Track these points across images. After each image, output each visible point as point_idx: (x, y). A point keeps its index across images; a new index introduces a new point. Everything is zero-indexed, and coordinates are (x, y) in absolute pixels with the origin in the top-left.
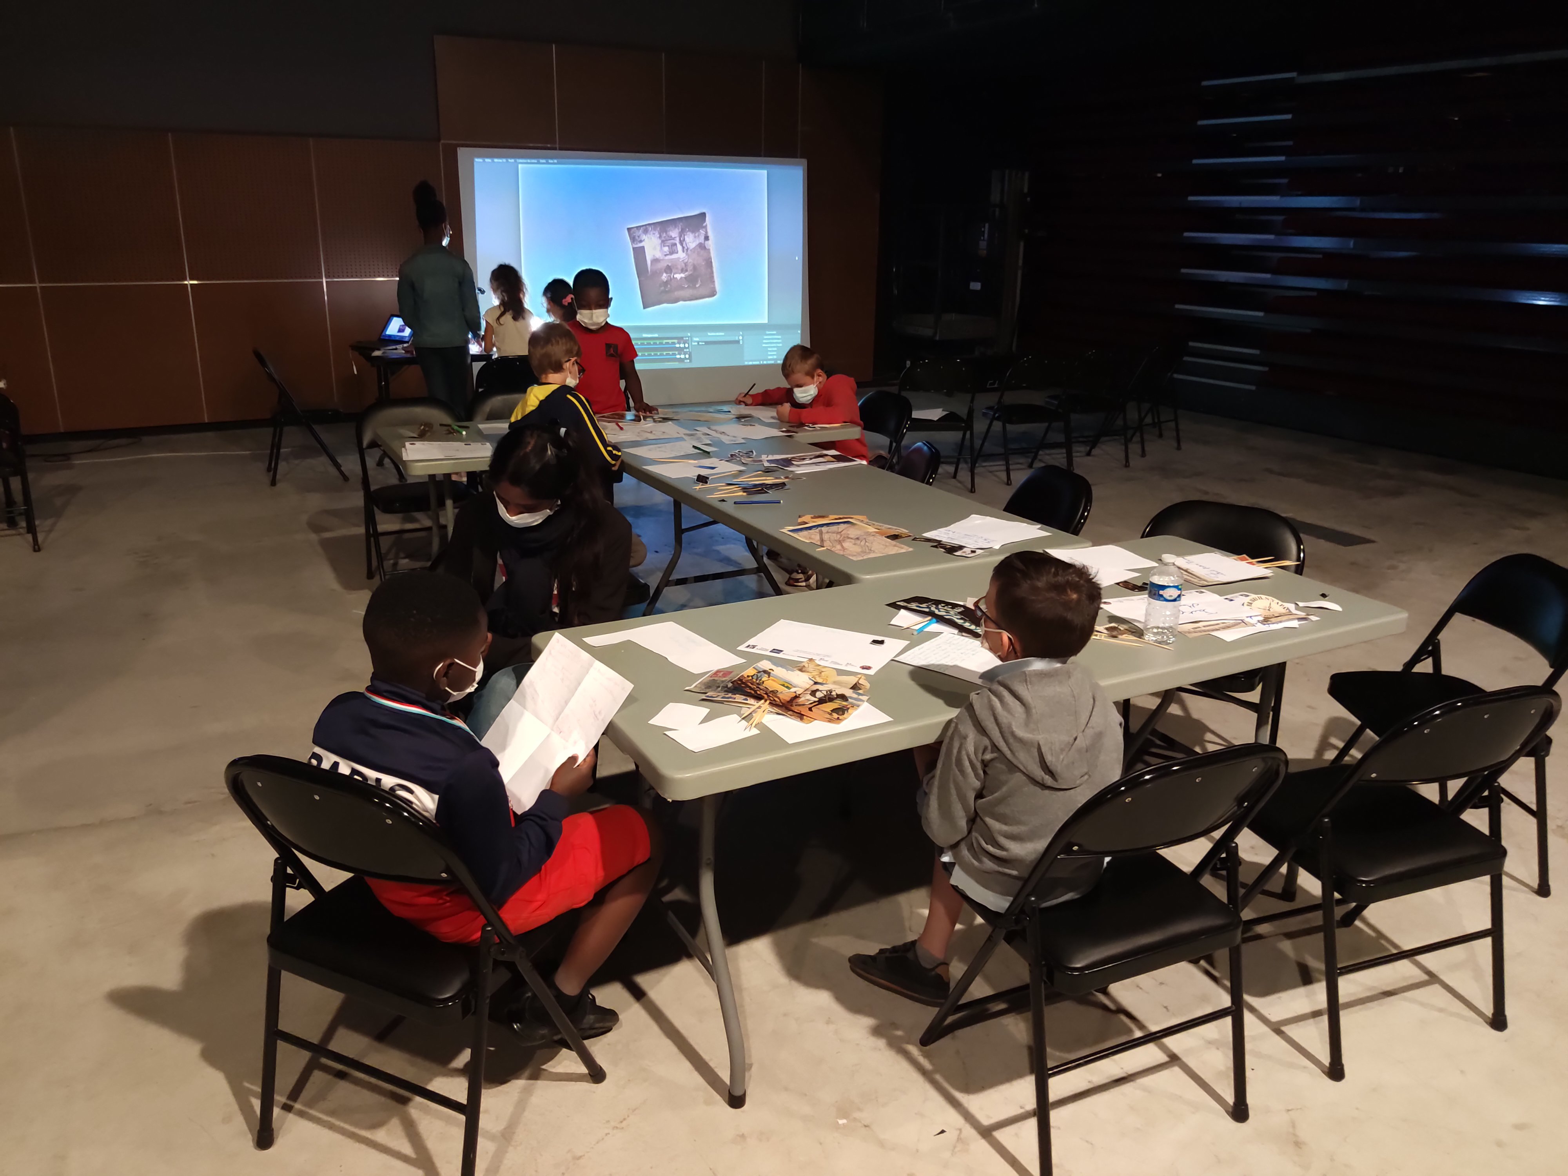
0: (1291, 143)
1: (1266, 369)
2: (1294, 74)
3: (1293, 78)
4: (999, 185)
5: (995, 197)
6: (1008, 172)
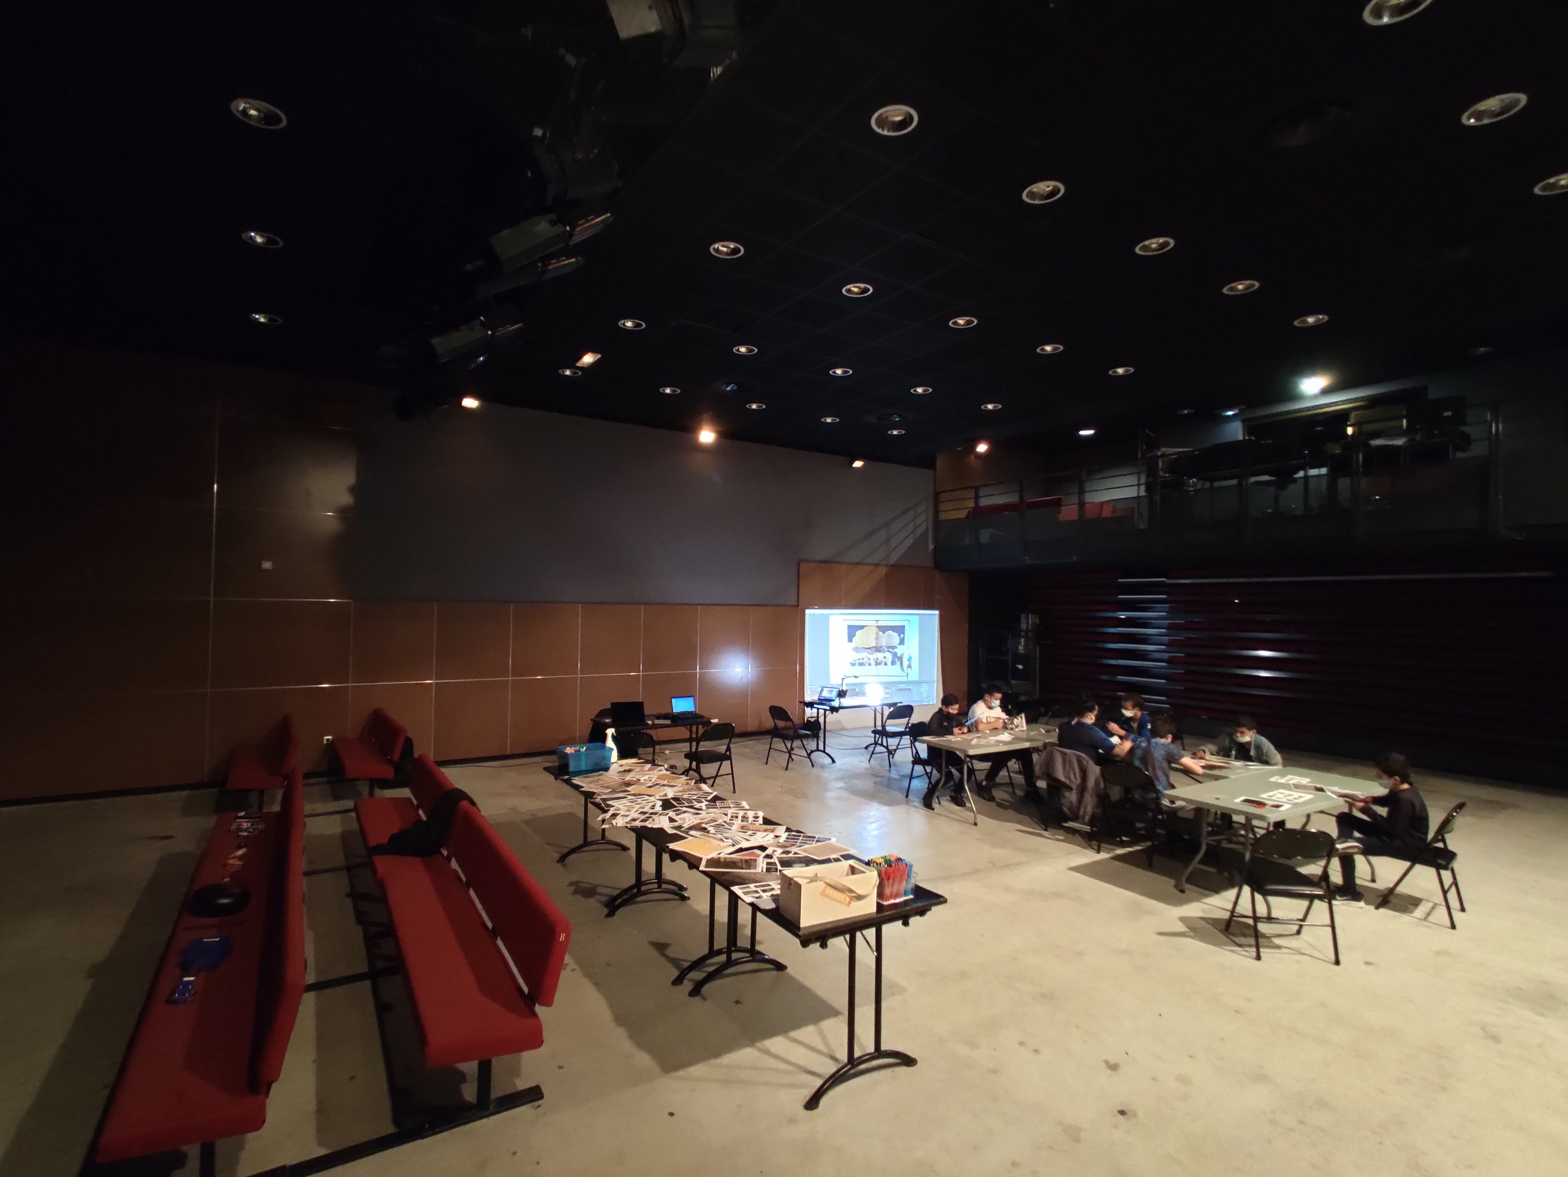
0: (1167, 607)
2: (1165, 579)
4: (1025, 621)
5: (1024, 626)
6: (1030, 616)
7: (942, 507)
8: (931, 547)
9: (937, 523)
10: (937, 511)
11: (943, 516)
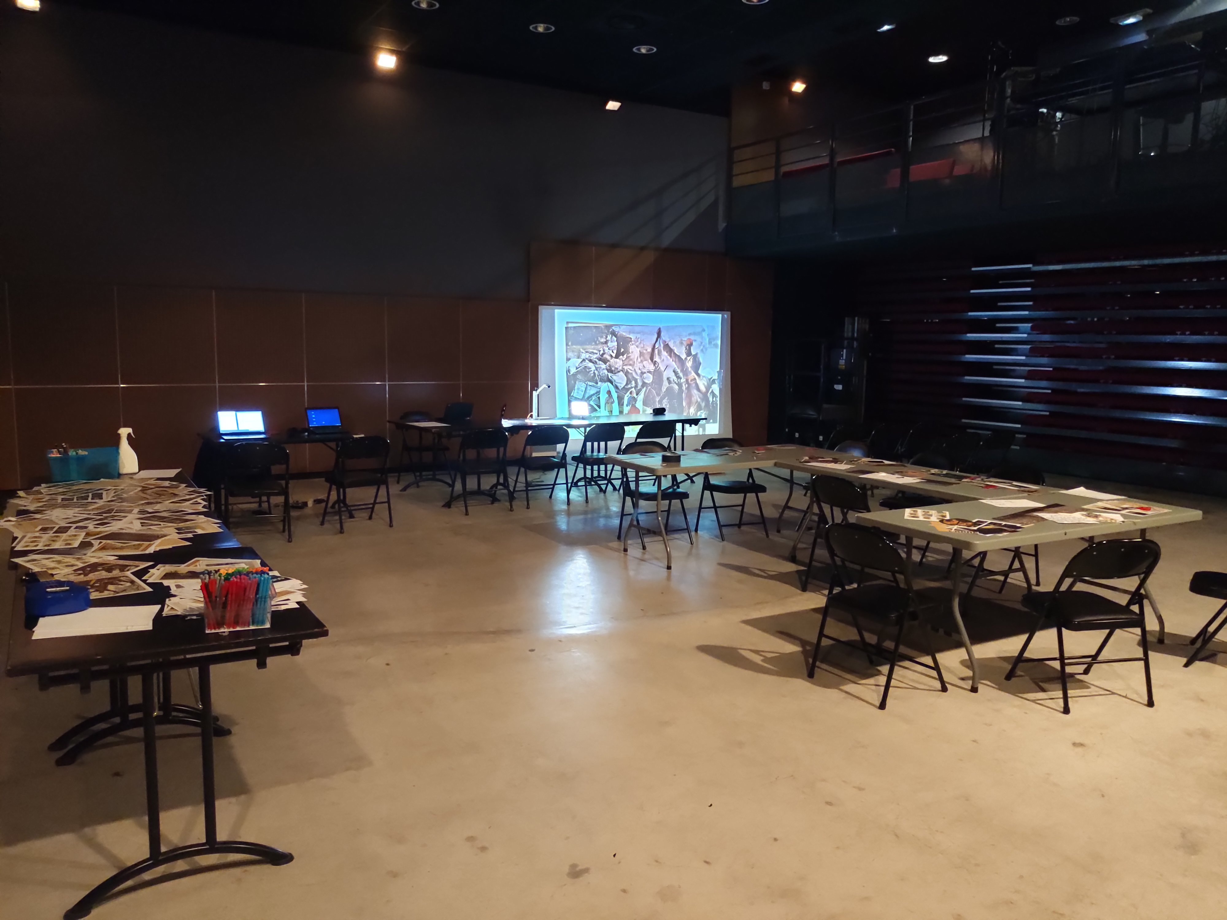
0: (1031, 303)
1: (1025, 436)
2: (1030, 266)
3: (1030, 268)
4: (850, 326)
5: (847, 333)
6: (856, 319)
7: (736, 170)
8: (722, 225)
9: (730, 191)
10: (730, 177)
11: (737, 182)
